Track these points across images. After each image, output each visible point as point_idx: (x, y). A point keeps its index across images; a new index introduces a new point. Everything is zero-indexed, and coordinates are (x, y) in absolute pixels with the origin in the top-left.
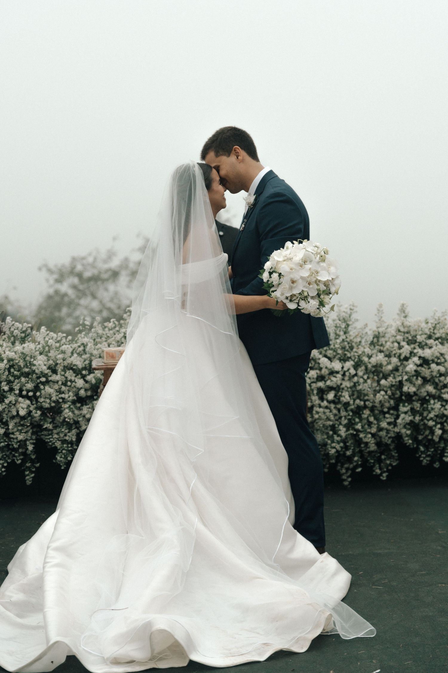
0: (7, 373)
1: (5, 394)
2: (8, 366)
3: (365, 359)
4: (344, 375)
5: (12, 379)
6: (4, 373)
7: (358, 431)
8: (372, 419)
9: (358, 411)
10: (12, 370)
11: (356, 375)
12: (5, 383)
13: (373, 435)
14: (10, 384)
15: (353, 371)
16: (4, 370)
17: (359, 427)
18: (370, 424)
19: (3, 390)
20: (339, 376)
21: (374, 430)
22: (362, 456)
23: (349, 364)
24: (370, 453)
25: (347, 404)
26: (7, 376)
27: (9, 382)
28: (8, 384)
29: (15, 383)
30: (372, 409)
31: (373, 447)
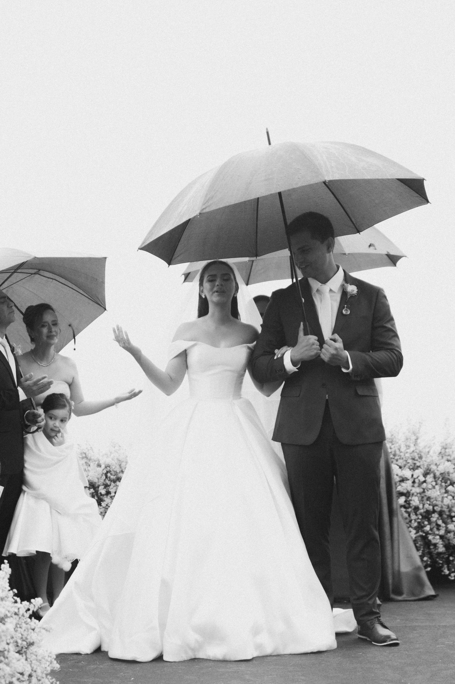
0: (104, 477)
1: (101, 497)
2: (105, 471)
3: (433, 467)
4: (414, 482)
5: (108, 482)
6: (101, 477)
7: (427, 533)
8: (440, 522)
9: (427, 515)
10: (109, 475)
11: (425, 482)
12: (103, 487)
13: (442, 537)
14: (107, 488)
15: (422, 479)
16: (102, 475)
17: (428, 528)
18: (438, 527)
19: (101, 493)
20: (410, 483)
21: (442, 532)
22: (431, 557)
23: (418, 473)
24: (439, 554)
25: (416, 509)
26: (105, 480)
27: (106, 486)
28: (105, 488)
29: (111, 487)
30: (441, 513)
31: (441, 549)
